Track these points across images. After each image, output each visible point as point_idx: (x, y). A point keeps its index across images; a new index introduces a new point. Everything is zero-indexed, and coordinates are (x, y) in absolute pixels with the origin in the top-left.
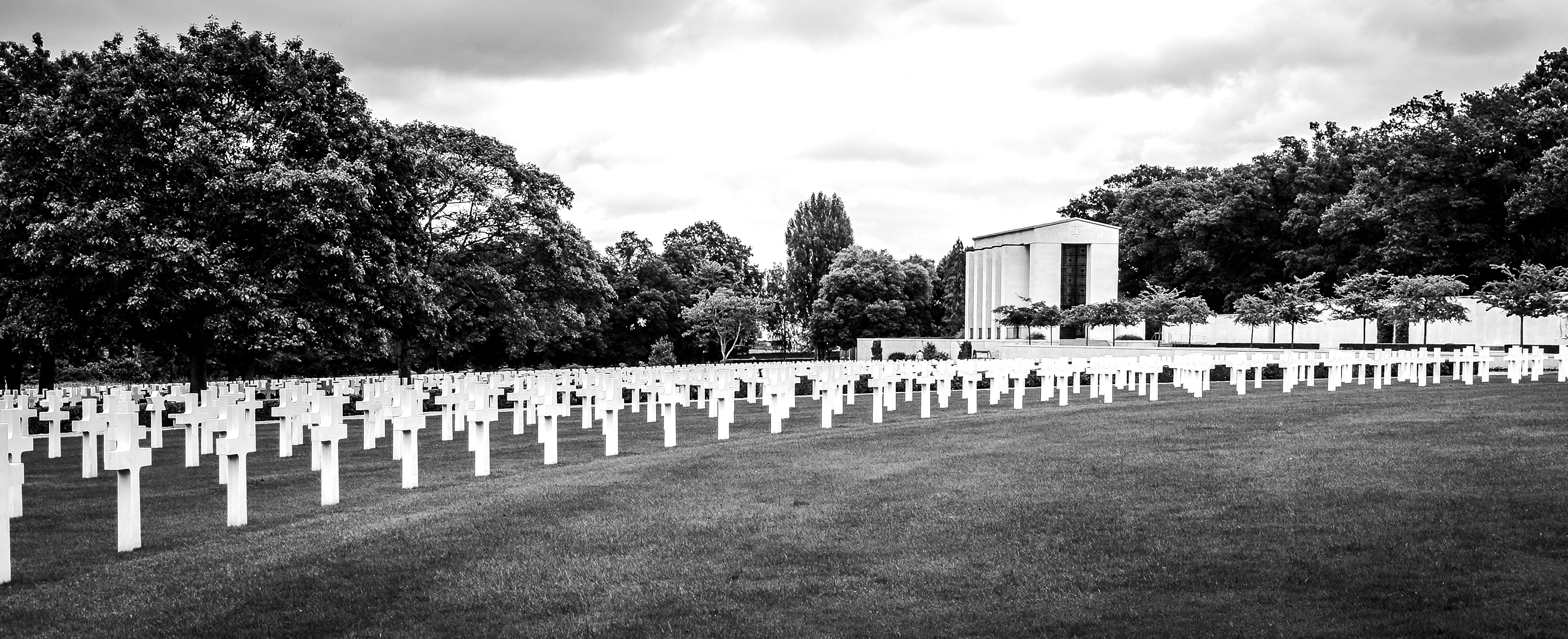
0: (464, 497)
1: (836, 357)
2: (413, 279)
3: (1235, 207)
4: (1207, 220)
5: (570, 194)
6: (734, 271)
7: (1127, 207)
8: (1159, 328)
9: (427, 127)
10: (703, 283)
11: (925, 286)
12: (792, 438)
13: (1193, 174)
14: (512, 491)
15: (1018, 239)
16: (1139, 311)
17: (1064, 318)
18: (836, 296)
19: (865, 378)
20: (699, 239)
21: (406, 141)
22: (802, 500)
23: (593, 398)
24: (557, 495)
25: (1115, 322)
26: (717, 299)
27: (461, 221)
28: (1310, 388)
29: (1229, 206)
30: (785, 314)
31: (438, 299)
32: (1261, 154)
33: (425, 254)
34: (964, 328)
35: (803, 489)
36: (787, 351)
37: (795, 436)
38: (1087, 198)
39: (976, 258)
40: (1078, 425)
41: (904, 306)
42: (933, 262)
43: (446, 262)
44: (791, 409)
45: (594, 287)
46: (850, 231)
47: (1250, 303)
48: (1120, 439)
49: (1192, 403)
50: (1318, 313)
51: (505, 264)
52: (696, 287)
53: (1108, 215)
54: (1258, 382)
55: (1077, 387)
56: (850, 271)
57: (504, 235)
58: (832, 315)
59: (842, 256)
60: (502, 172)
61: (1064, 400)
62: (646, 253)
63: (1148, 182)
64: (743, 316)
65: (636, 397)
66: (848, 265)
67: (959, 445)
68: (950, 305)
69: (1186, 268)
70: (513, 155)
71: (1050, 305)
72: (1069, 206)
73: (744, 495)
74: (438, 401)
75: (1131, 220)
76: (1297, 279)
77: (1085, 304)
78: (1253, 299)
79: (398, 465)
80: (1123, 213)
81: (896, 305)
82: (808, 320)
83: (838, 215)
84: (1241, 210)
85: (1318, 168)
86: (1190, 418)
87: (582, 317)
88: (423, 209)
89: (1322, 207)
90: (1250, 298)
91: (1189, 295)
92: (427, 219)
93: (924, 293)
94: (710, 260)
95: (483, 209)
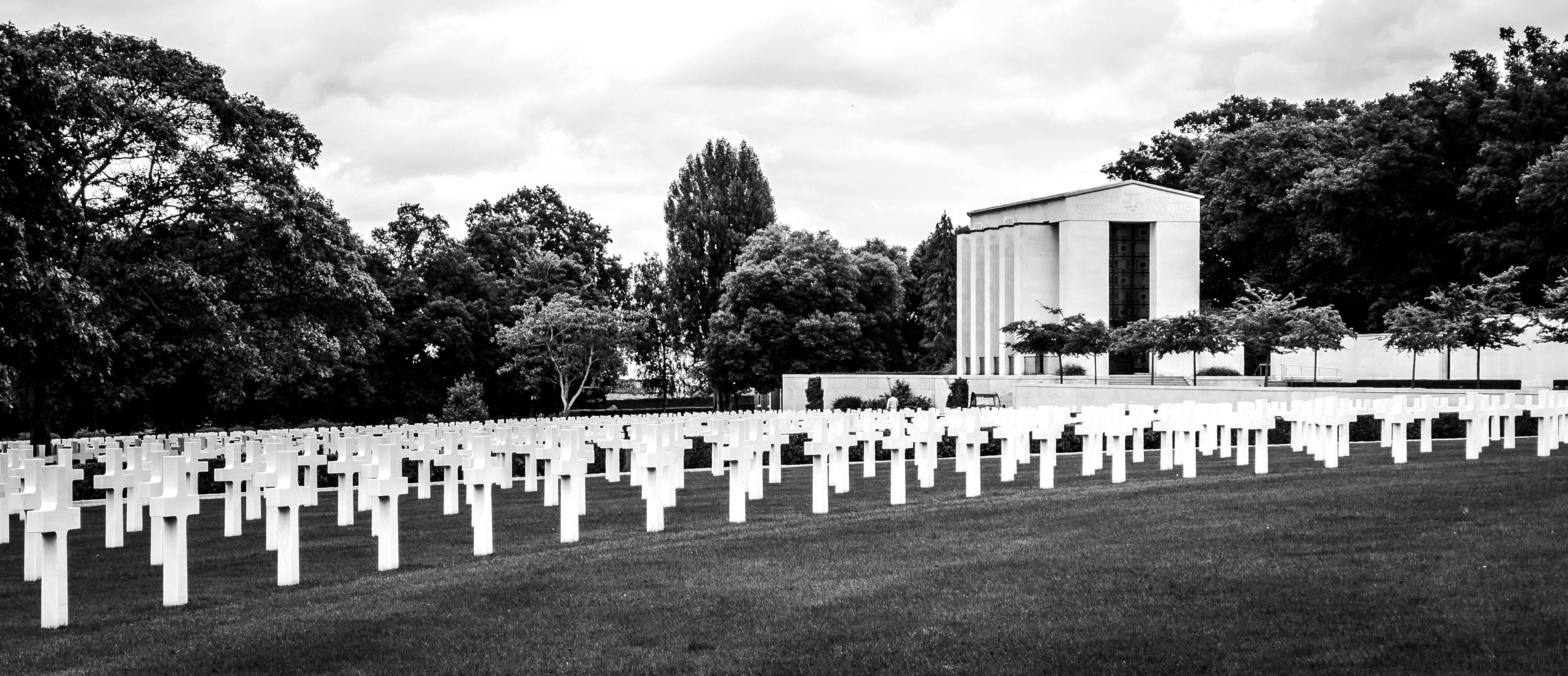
0: (145, 641)
1: (748, 405)
2: (56, 283)
3: (1383, 164)
4: (1339, 183)
5: (315, 144)
6: (582, 267)
7: (1213, 163)
8: (1266, 358)
9: (78, 35)
10: (531, 287)
11: (892, 290)
12: (682, 539)
13: (1315, 111)
14: (226, 630)
15: (1039, 214)
16: (1233, 329)
17: (1116, 340)
18: (748, 305)
19: (799, 440)
20: (524, 215)
21: (43, 59)
22: (701, 641)
23: (356, 475)
24: (300, 636)
25: (1197, 347)
26: (554, 313)
27: (133, 187)
28: (1509, 452)
29: (1375, 161)
30: (664, 336)
31: (96, 315)
32: (1422, 79)
33: (75, 241)
34: (955, 356)
35: (704, 623)
36: (668, 396)
37: (688, 534)
38: (1149, 149)
39: (973, 245)
40: (1144, 513)
41: (859, 321)
42: (904, 250)
43: (109, 254)
44: (679, 492)
45: (355, 294)
46: (769, 202)
47: (1410, 315)
48: (1212, 535)
49: (1323, 477)
50: (1518, 331)
51: (208, 257)
52: (520, 293)
53: (1182, 175)
54: (1426, 444)
55: (1139, 454)
56: (769, 266)
57: (205, 210)
58: (741, 337)
59: (757, 241)
60: (201, 108)
61: (1119, 474)
62: (437, 239)
63: (1245, 123)
64: (595, 340)
65: (424, 473)
66: (765, 256)
67: (955, 547)
68: (932, 320)
69: (1307, 261)
70: (221, 81)
71: (1092, 319)
72: (1119, 163)
73: (607, 633)
74: (99, 482)
75: (1218, 184)
76: (1485, 278)
77: (1147, 317)
78: (1414, 309)
79: (35, 587)
80: (1207, 174)
81: (845, 320)
82: (702, 346)
83: (750, 176)
84: (1392, 167)
85: (1513, 99)
86: (1320, 502)
87: (335, 344)
88: (69, 168)
89: (1521, 162)
90: (1409, 308)
91: (1313, 303)
92: (77, 185)
93: (890, 301)
94: (542, 249)
95: (170, 168)
